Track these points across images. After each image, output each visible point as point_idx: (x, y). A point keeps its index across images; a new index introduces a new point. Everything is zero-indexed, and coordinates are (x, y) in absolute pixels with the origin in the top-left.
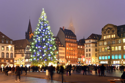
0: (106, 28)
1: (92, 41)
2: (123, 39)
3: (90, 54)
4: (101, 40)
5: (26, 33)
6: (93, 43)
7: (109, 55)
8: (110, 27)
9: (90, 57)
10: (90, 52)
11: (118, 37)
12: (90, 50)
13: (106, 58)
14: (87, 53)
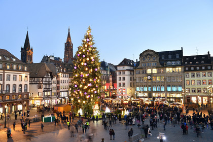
0: (145, 54)
1: (127, 68)
2: (166, 68)
3: (124, 84)
4: (139, 67)
5: (22, 49)
6: (127, 70)
7: (150, 86)
8: (150, 53)
9: (124, 88)
10: (124, 82)
11: (160, 66)
12: (124, 79)
13: (146, 89)
14: (120, 82)
